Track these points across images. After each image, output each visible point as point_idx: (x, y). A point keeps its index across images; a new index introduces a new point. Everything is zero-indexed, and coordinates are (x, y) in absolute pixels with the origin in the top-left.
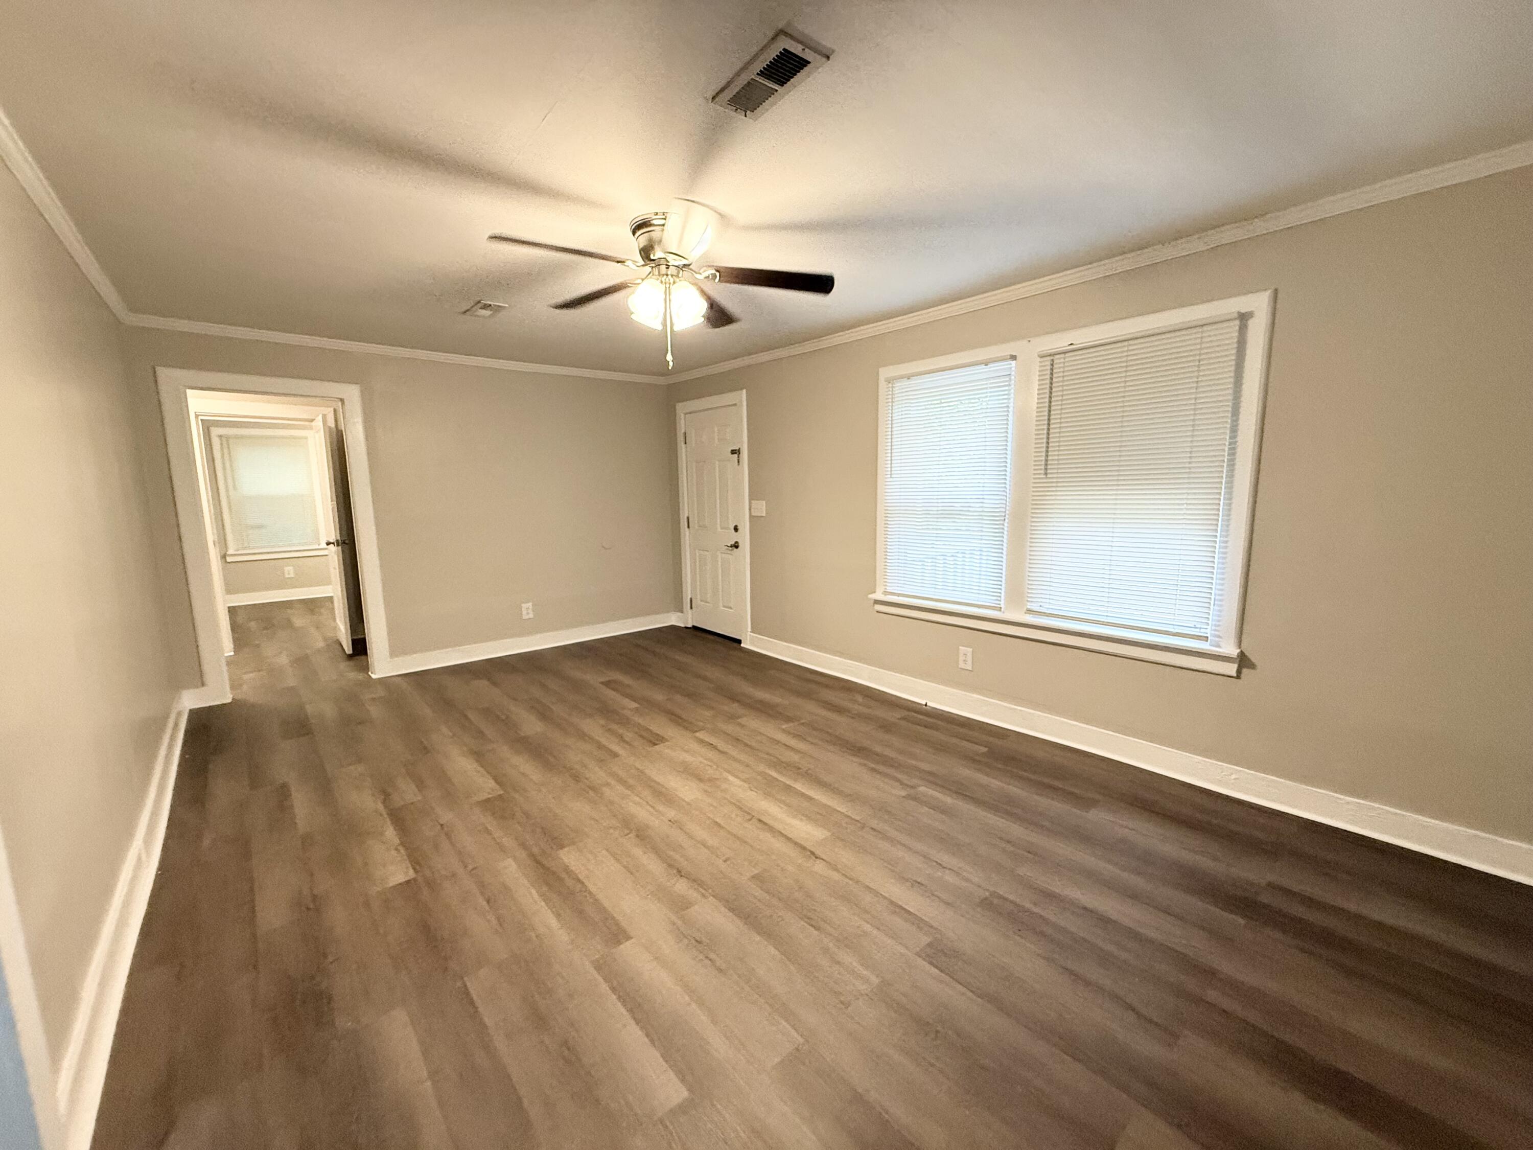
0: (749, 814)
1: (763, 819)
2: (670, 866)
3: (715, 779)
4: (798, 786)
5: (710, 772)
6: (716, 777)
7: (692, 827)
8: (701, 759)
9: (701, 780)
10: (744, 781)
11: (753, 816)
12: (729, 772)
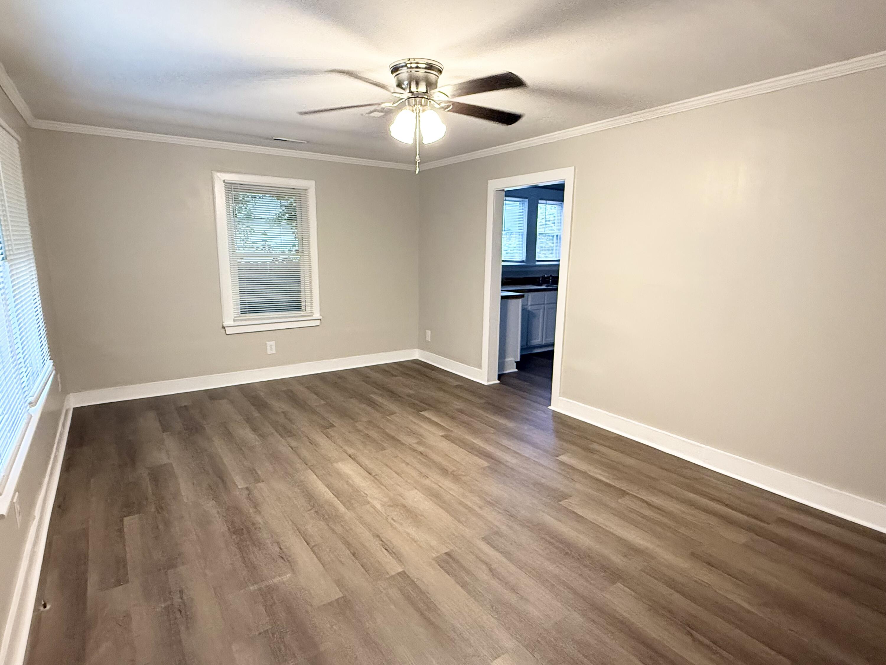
0: (376, 479)
1: (367, 475)
2: (427, 456)
3: (392, 506)
4: (329, 495)
5: (394, 514)
6: (391, 508)
7: (414, 474)
8: (401, 529)
9: (405, 507)
10: (369, 503)
11: (373, 477)
12: (377, 511)
